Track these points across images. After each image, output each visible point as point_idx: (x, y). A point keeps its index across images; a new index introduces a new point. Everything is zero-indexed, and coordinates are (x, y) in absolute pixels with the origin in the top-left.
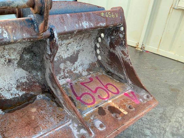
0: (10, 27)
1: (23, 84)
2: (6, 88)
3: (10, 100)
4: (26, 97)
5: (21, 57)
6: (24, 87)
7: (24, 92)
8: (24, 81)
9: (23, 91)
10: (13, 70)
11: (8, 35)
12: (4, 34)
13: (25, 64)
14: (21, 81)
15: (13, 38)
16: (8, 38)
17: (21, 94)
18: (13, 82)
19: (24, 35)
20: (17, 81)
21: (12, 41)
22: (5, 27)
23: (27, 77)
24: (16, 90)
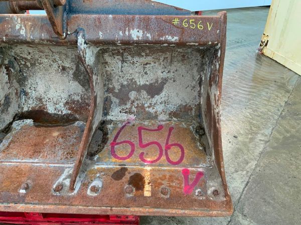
0: (30, 23)
1: (73, 102)
2: (55, 100)
3: (50, 115)
4: (68, 117)
5: (76, 67)
6: (73, 106)
7: (69, 112)
8: (77, 98)
9: (69, 110)
10: (68, 80)
11: (26, 32)
12: (22, 31)
13: (82, 77)
14: (73, 97)
15: (30, 37)
16: (24, 35)
17: (64, 112)
18: (65, 96)
19: (43, 35)
20: (69, 96)
21: (28, 40)
22: (24, 22)
23: (81, 95)
24: (63, 106)
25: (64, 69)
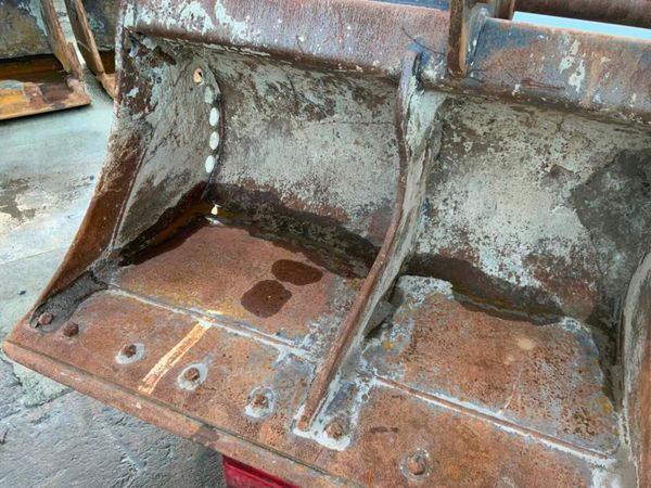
0: (604, 59)
1: (549, 259)
2: (501, 242)
3: (488, 280)
4: (533, 298)
5: (594, 176)
6: (548, 269)
7: (537, 284)
8: (559, 251)
9: (537, 277)
10: (550, 204)
11: (585, 83)
12: (574, 75)
13: (593, 204)
14: (550, 247)
15: (593, 96)
16: (577, 90)
17: (525, 282)
18: (527, 240)
20: (541, 241)
22: (589, 53)
23: (574, 247)
24: (520, 263)
25: (556, 173)
